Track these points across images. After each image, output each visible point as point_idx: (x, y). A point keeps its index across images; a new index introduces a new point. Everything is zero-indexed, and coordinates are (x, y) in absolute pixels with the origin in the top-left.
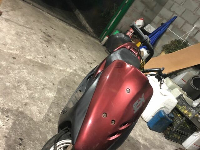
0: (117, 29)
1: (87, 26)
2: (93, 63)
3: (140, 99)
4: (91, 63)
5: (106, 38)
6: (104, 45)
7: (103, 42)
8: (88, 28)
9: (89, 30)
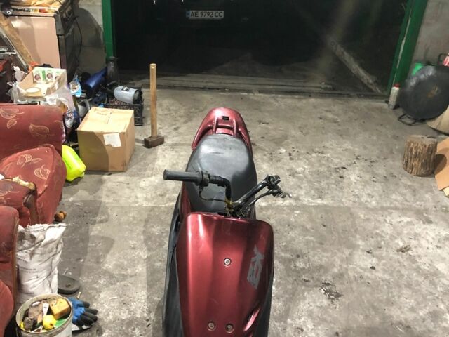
1: (362, 72)
2: (350, 165)
3: (253, 259)
4: (344, 168)
5: (395, 90)
6: (396, 107)
7: (393, 100)
8: (363, 77)
9: (366, 82)
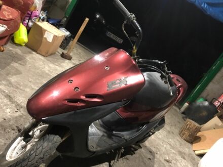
0: (202, 97)
5: (186, 104)
6: (183, 113)
7: (183, 109)
